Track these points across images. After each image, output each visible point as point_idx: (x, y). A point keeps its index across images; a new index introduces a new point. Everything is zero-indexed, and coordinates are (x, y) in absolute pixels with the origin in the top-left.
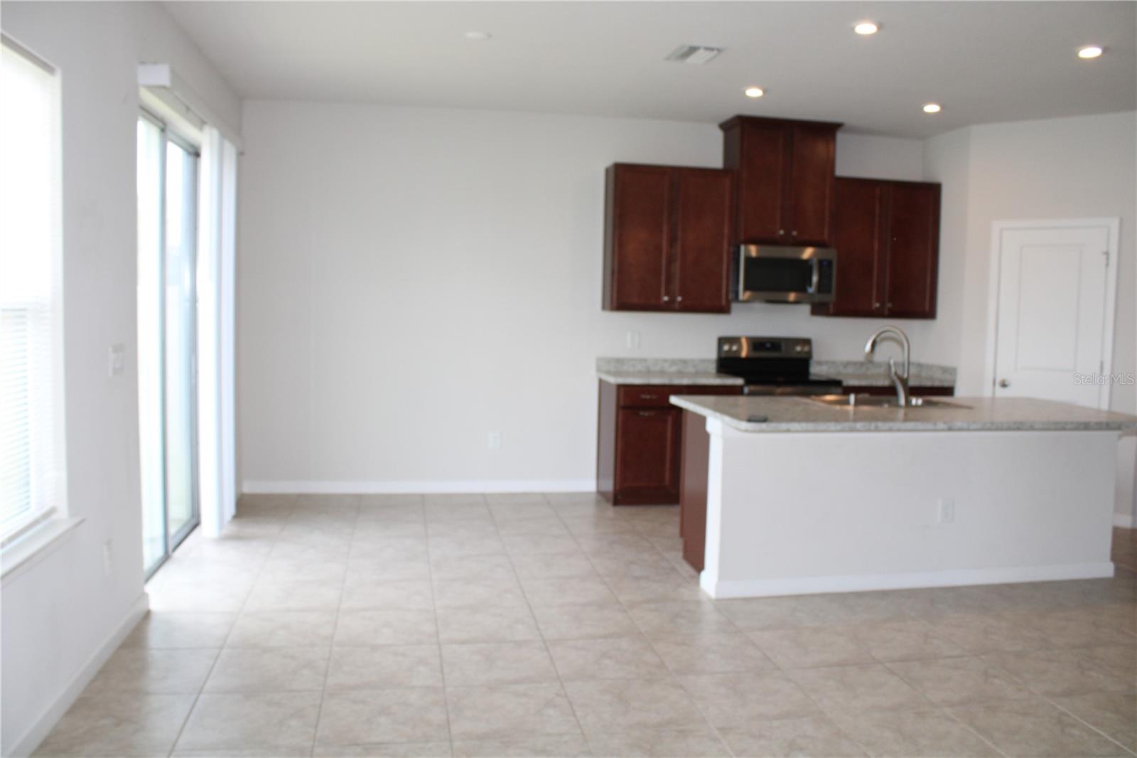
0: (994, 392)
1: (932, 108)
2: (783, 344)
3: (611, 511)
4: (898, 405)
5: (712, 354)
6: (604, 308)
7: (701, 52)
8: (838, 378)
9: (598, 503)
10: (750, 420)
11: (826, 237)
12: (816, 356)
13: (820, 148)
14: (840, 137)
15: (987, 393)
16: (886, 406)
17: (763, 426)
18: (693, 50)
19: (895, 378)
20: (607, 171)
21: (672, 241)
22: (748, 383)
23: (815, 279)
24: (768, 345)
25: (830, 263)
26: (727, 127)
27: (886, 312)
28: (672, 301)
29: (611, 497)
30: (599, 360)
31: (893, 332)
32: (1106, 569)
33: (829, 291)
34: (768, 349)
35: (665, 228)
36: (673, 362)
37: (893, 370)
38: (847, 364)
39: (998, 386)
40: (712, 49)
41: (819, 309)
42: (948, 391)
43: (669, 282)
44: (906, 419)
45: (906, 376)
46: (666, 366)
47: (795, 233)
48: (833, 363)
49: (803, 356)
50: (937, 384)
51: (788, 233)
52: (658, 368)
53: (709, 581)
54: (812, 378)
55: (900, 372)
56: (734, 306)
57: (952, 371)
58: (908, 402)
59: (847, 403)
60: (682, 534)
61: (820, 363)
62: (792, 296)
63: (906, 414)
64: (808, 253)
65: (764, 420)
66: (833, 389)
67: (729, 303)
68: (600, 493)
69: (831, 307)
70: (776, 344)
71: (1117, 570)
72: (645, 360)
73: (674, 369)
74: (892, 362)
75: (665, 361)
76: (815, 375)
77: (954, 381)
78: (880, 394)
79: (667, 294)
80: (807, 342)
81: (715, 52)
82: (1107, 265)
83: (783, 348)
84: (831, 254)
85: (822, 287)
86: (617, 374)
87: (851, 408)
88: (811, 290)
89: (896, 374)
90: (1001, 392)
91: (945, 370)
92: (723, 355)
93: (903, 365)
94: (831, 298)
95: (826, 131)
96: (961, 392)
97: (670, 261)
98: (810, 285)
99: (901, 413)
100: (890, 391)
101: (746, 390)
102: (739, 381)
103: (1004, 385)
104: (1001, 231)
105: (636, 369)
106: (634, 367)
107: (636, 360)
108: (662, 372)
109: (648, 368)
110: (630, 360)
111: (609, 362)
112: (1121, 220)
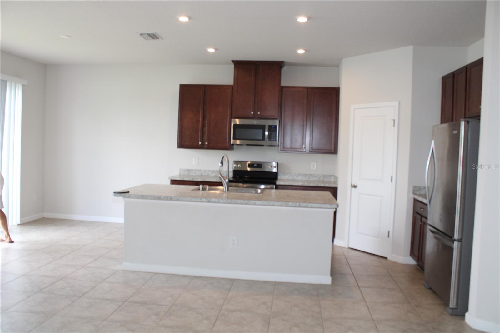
0: (351, 190)
1: (301, 52)
2: (262, 165)
12: (283, 171)
21: (204, 117)
23: (266, 134)
24: (255, 165)
25: (276, 126)
27: (309, 150)
28: (204, 144)
30: (180, 170)
33: (275, 140)
34: (255, 167)
35: (201, 112)
36: (213, 172)
39: (353, 187)
43: (202, 136)
46: (210, 173)
47: (259, 113)
48: (291, 174)
51: (255, 113)
52: (206, 174)
61: (284, 174)
67: (231, 145)
70: (259, 165)
72: (200, 170)
73: (213, 175)
75: (209, 171)
79: (201, 141)
82: (394, 126)
83: (263, 167)
84: (276, 123)
85: (271, 138)
88: (266, 139)
90: (354, 190)
94: (276, 143)
97: (203, 126)
98: (265, 136)
103: (355, 187)
104: (354, 109)
105: (197, 174)
106: (195, 173)
107: (196, 170)
108: (208, 176)
109: (202, 174)
110: (194, 170)
111: (185, 171)
112: (399, 102)
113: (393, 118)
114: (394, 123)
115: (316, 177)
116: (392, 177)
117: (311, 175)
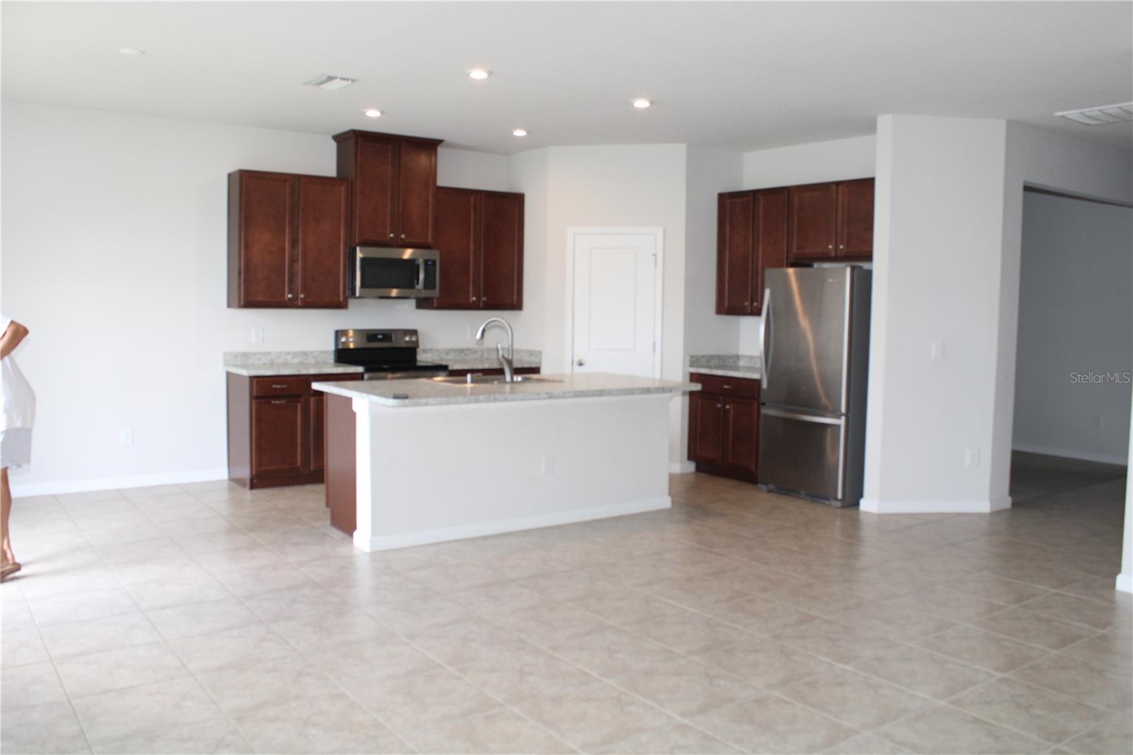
0: (573, 370)
1: (520, 133)
2: (393, 335)
3: (248, 494)
4: (505, 382)
5: (330, 346)
6: (229, 306)
7: (338, 80)
8: (444, 363)
9: (231, 490)
10: (396, 397)
11: (430, 240)
12: (423, 345)
13: (423, 160)
14: (441, 150)
15: (567, 370)
16: (495, 382)
17: (407, 401)
18: (330, 79)
19: (502, 360)
20: (230, 176)
21: (294, 243)
22: (367, 370)
23: (422, 276)
24: (380, 337)
25: (434, 262)
26: (340, 139)
27: (481, 305)
28: (295, 298)
29: (248, 482)
30: (225, 354)
31: (498, 321)
32: (665, 502)
33: (434, 287)
34: (380, 340)
35: (287, 231)
36: (295, 354)
37: (501, 353)
38: (448, 352)
39: (575, 365)
40: (347, 80)
41: (423, 304)
42: (536, 370)
43: (291, 280)
44: (512, 392)
45: (510, 357)
46: (289, 357)
47: (403, 236)
48: (437, 350)
49: (410, 345)
50: (526, 365)
51: (397, 236)
52: (281, 360)
53: (363, 538)
54: (419, 364)
55: (506, 356)
56: (351, 302)
57: (538, 354)
58: (512, 379)
59: (465, 382)
60: (328, 505)
61: (425, 351)
62: (394, 292)
63: (512, 388)
64: (408, 254)
65: (406, 397)
66: (440, 373)
67: (346, 299)
68: (234, 480)
69: (435, 301)
70: (387, 335)
71: (673, 502)
72: (269, 353)
73: (296, 360)
74: (499, 346)
75: (288, 353)
76: (421, 362)
77: (540, 363)
78: (492, 373)
79: (290, 292)
80: (414, 332)
81: (350, 82)
82: (656, 265)
83: (393, 339)
84: (435, 255)
85: (429, 284)
86: (243, 367)
87: (469, 385)
88: (420, 285)
89: (503, 356)
90: (578, 369)
91: (531, 353)
92: (340, 347)
93: (509, 351)
94: (435, 293)
95: (430, 146)
96: (545, 372)
97: (292, 262)
98: (418, 283)
99: (508, 387)
100: (500, 372)
101: (366, 376)
102: (360, 369)
103: (581, 364)
104: (574, 235)
105: (261, 362)
106: (259, 359)
107: (260, 353)
108: (285, 364)
109: (272, 361)
110: (255, 354)
111: (236, 356)
112: (664, 228)
113: (654, 253)
114: (656, 260)
115: (477, 352)
116: (654, 343)
117: (469, 349)
